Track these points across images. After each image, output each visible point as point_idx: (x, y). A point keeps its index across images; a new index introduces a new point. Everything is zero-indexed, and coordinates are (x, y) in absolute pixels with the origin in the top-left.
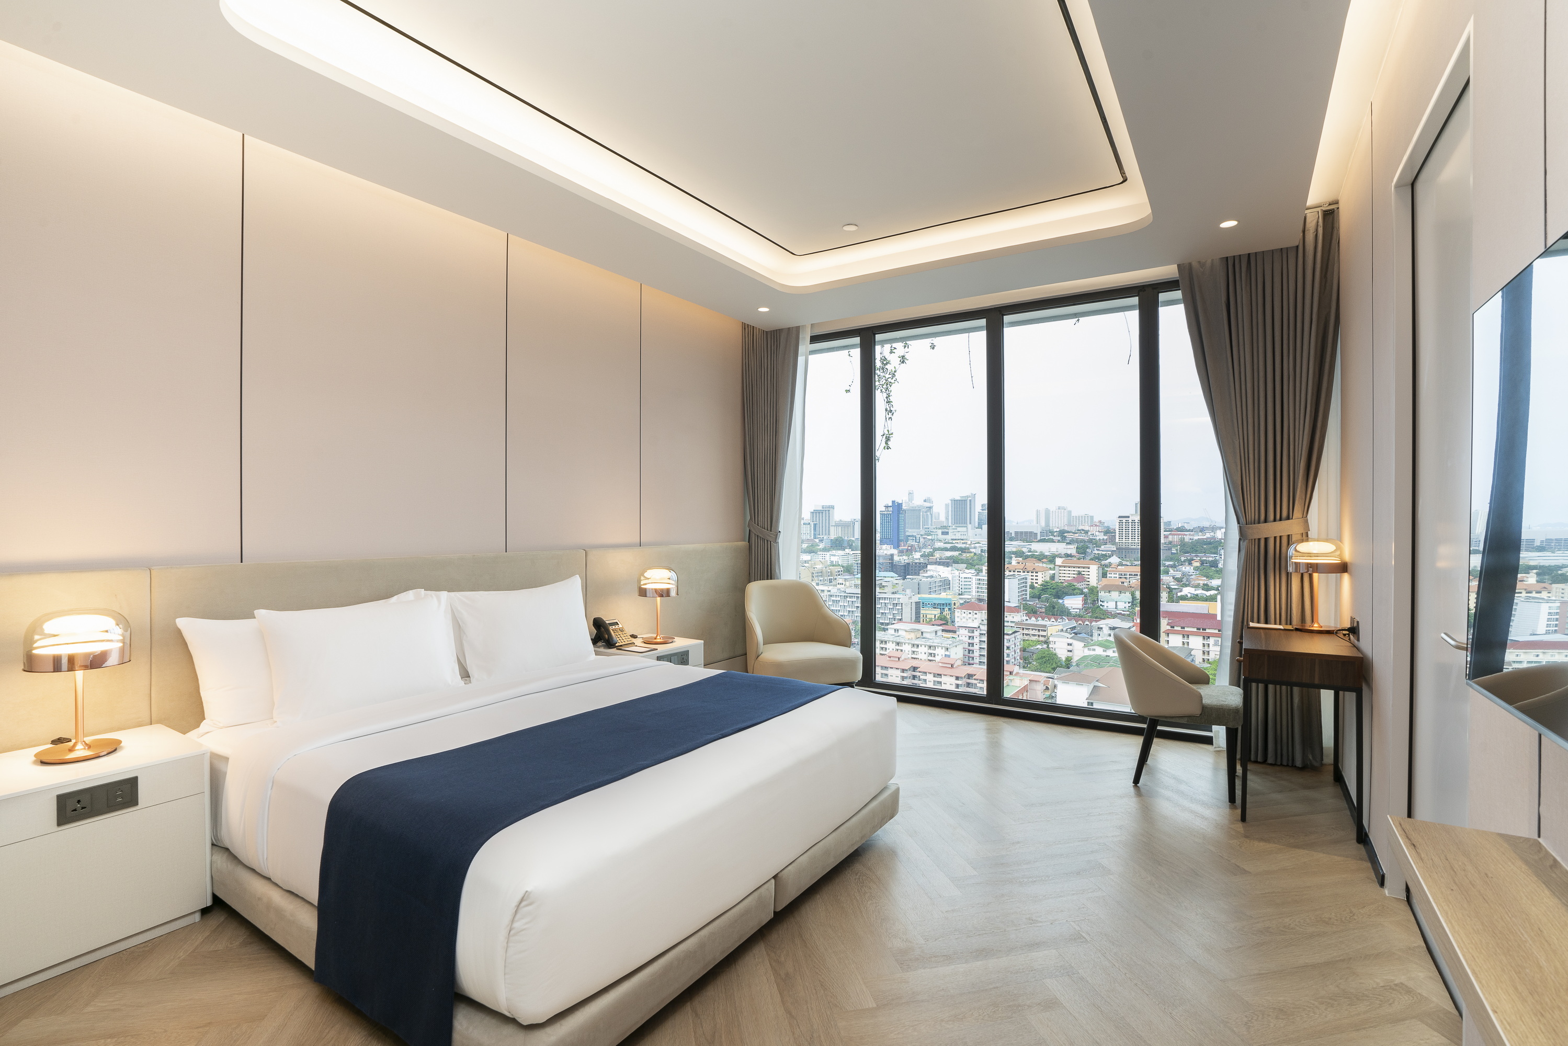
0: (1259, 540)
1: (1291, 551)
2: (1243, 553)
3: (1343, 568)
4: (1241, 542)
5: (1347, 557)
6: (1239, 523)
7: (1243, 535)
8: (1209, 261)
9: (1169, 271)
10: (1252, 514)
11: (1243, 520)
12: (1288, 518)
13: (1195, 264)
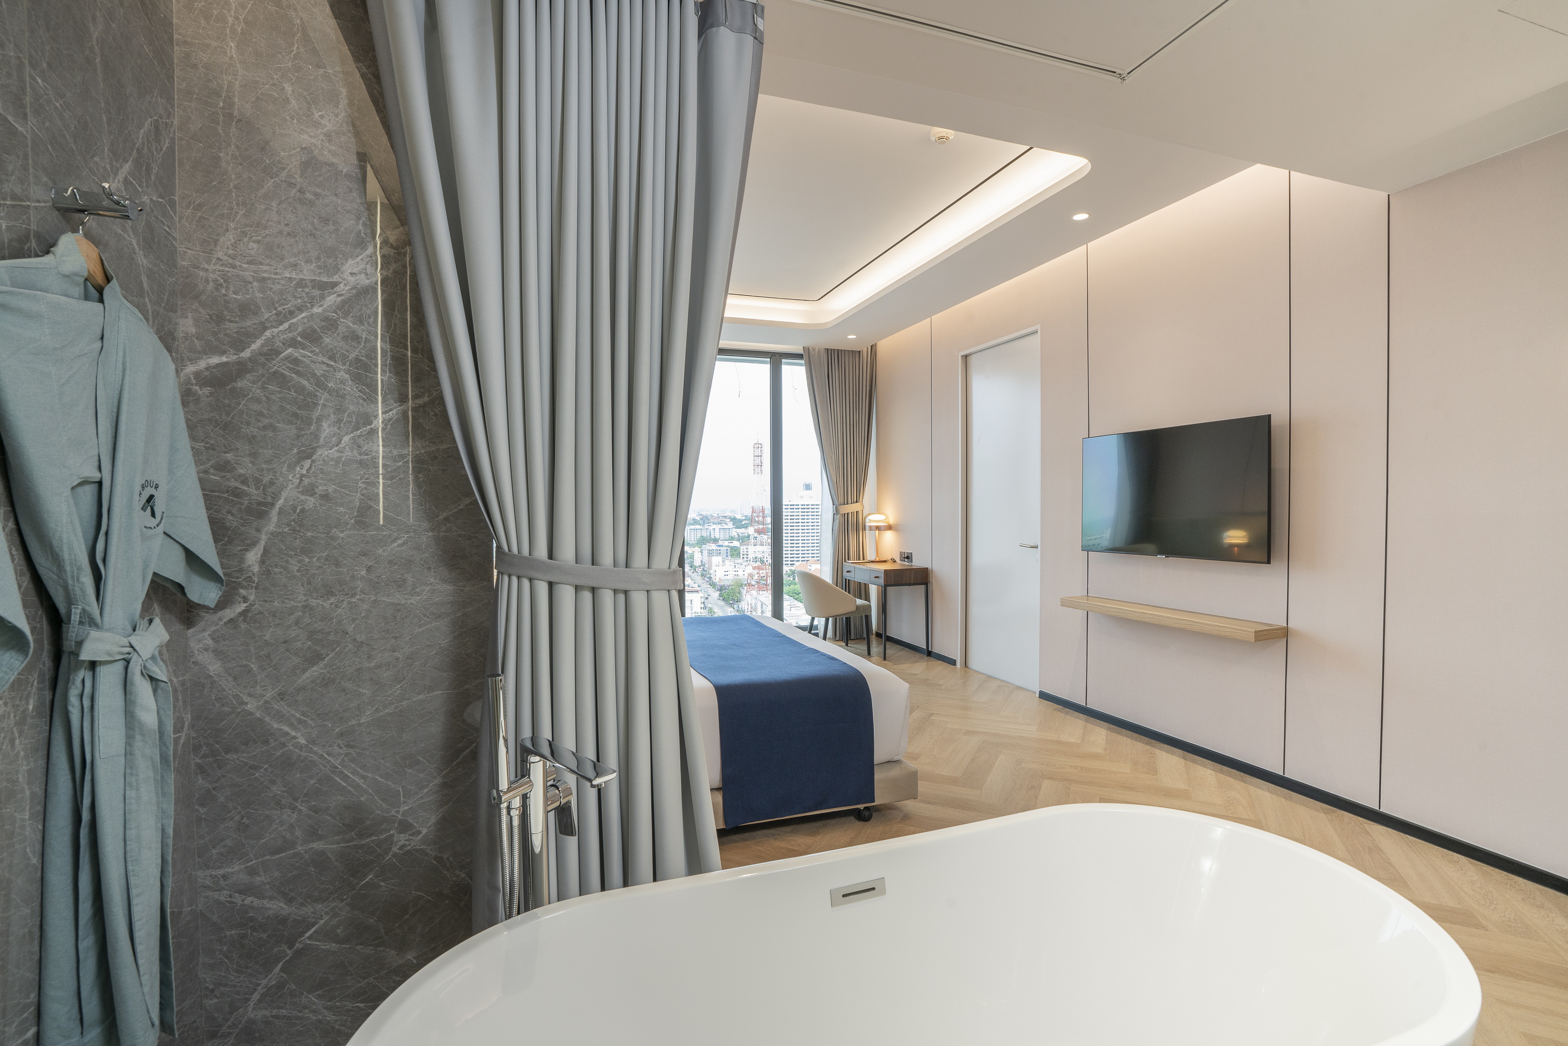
0: (844, 514)
1: (867, 520)
2: (837, 522)
3: (889, 528)
4: (835, 516)
5: (892, 521)
6: (834, 505)
7: (836, 512)
8: (817, 349)
9: (798, 349)
10: (841, 500)
11: (836, 502)
12: (857, 502)
13: (810, 348)
